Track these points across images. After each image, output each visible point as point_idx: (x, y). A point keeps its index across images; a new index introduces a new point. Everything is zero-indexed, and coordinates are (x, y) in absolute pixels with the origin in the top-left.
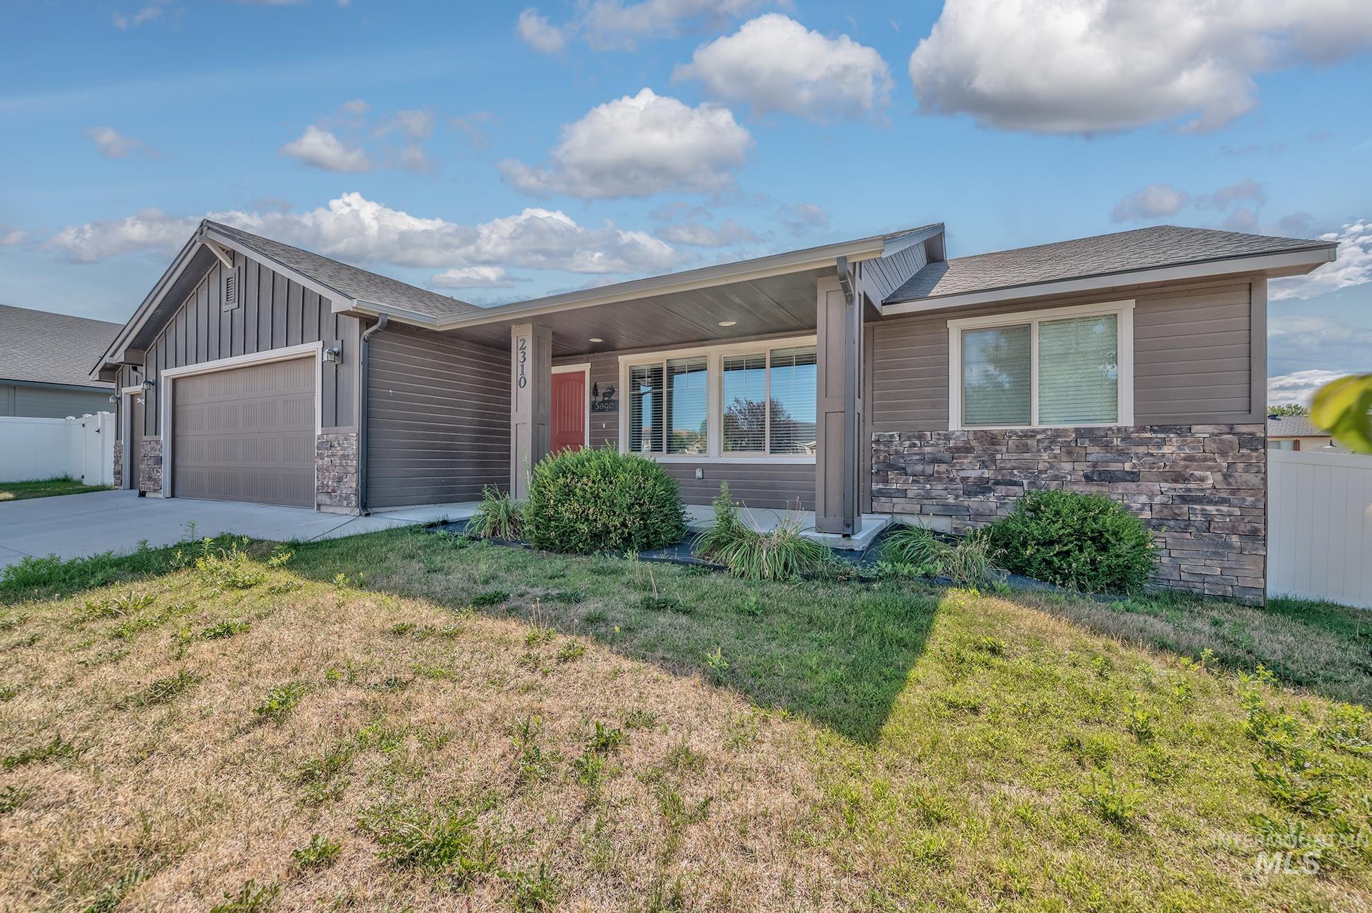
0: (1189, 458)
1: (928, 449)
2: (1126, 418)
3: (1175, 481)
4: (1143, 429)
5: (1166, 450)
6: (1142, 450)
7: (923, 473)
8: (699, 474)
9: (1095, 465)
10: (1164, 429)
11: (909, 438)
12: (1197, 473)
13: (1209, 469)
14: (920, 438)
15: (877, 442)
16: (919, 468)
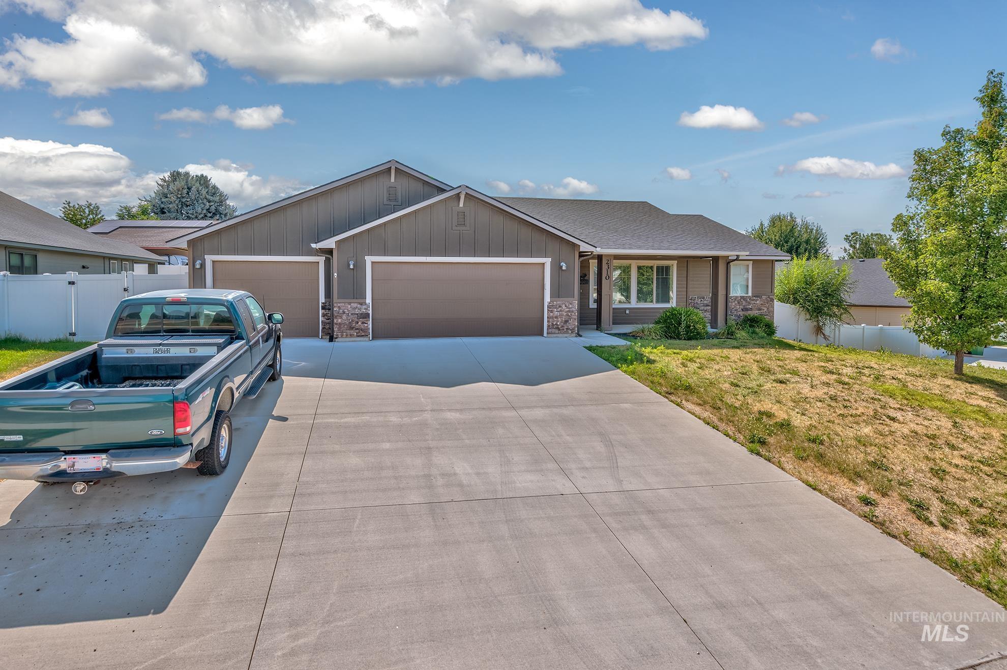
0: (762, 304)
1: (705, 302)
2: (750, 294)
3: (759, 310)
4: (753, 297)
5: (758, 302)
6: (753, 302)
7: (704, 310)
8: (627, 312)
9: (744, 306)
10: (757, 297)
11: (700, 298)
12: (763, 308)
13: (765, 307)
14: (703, 298)
15: (691, 299)
16: (703, 308)
